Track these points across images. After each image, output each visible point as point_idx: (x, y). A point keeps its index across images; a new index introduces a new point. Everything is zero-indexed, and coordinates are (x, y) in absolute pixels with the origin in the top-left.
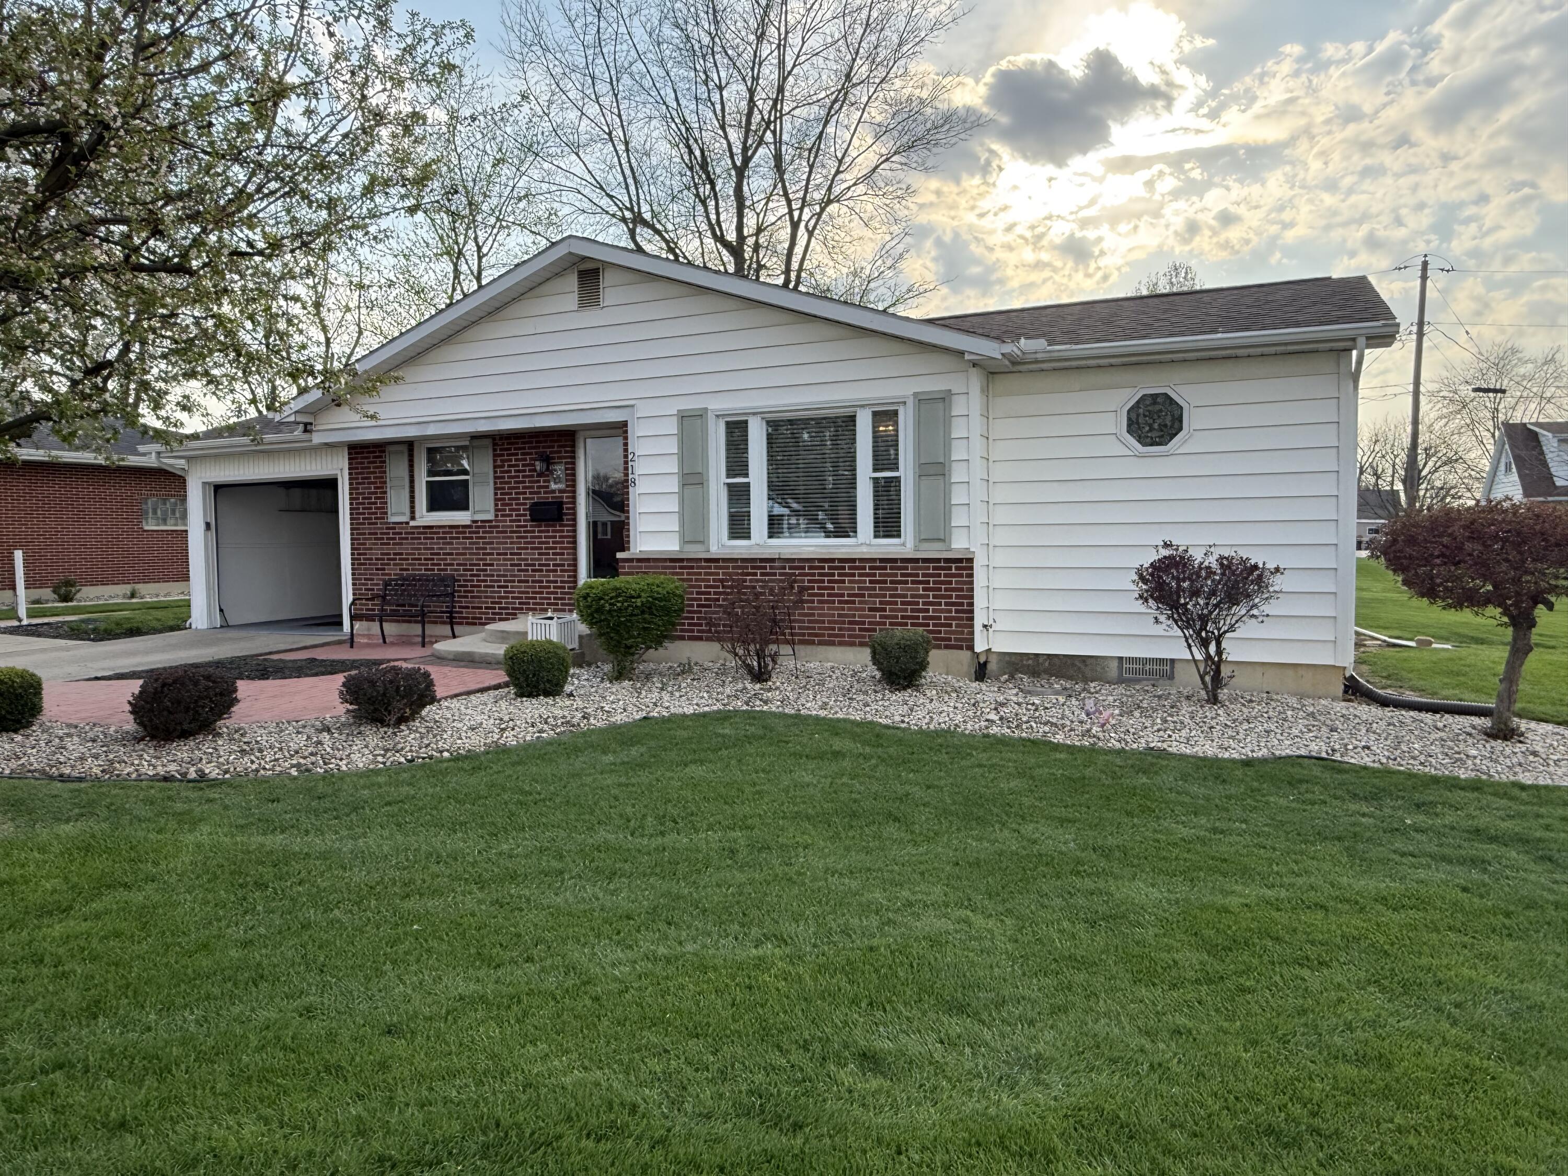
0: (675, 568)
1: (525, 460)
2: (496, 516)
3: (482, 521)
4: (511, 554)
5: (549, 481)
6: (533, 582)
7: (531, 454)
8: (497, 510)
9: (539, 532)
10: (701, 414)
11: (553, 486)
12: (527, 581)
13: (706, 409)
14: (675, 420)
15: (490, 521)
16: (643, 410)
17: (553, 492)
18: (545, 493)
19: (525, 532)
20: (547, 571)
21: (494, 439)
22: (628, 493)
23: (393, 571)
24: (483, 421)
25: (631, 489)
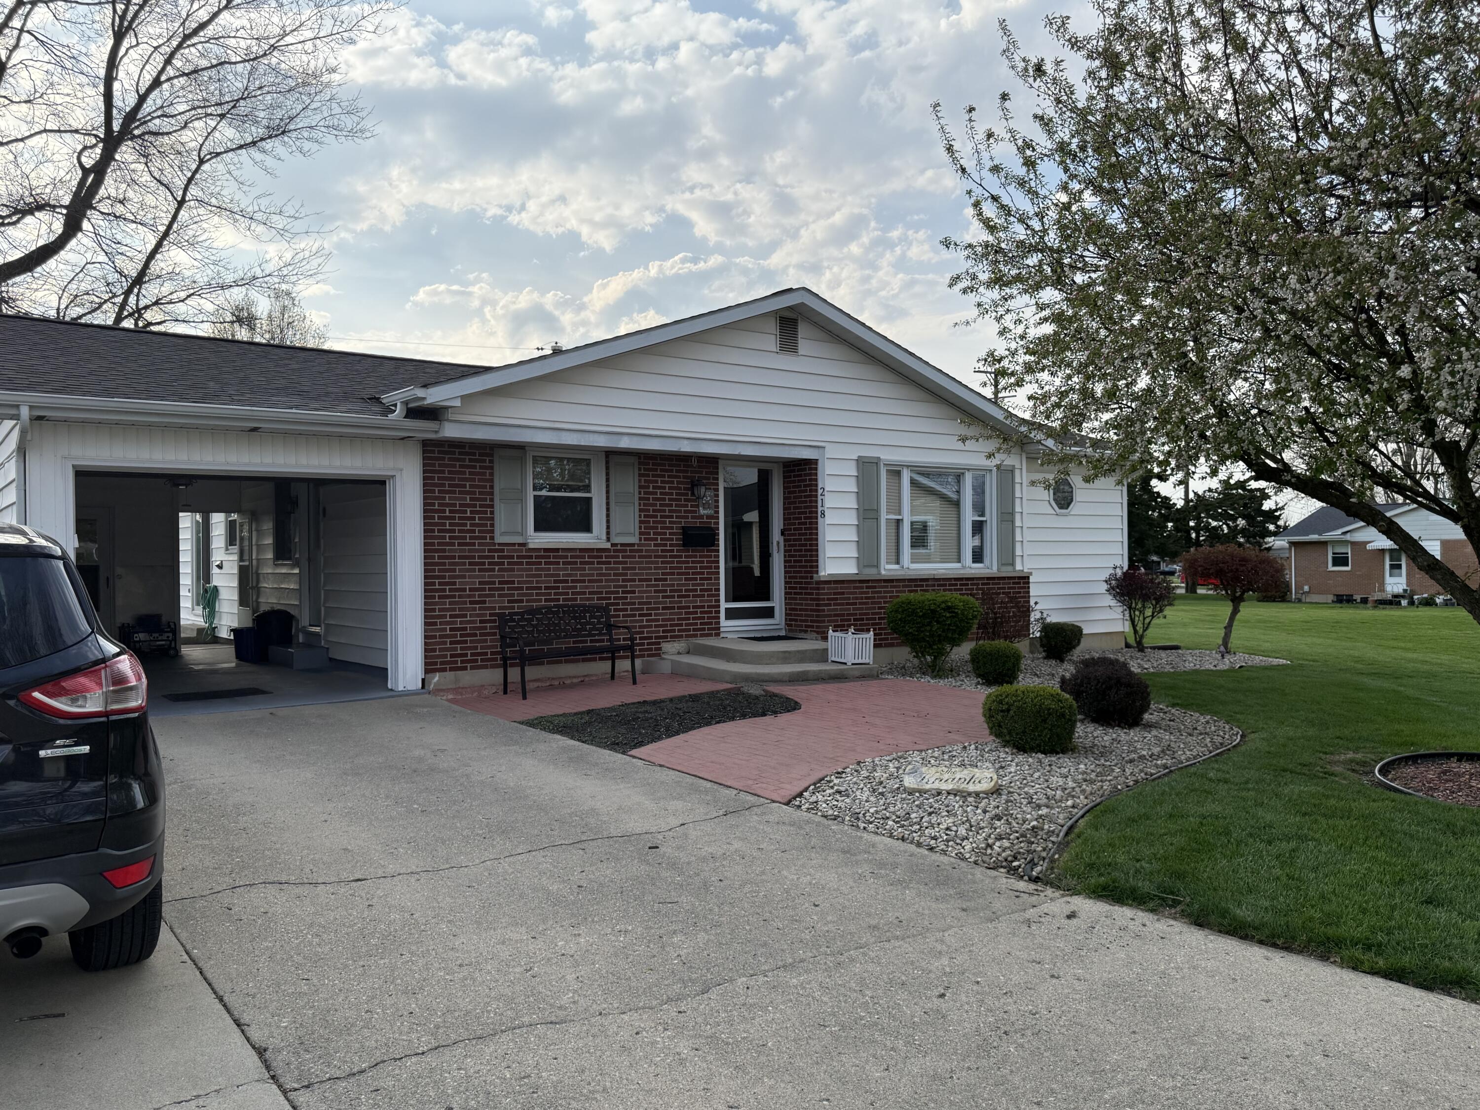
0: (862, 588)
1: (673, 482)
2: (640, 539)
3: (622, 545)
4: (656, 580)
5: (698, 506)
6: (679, 608)
7: (679, 477)
8: (641, 533)
9: (686, 557)
10: (875, 462)
11: (702, 511)
12: (673, 608)
13: (879, 458)
14: (854, 464)
15: (633, 545)
16: (831, 452)
17: (702, 517)
18: (693, 517)
19: (671, 557)
20: (694, 596)
21: (640, 458)
22: (817, 523)
23: (498, 603)
24: (686, 442)
25: (820, 520)
